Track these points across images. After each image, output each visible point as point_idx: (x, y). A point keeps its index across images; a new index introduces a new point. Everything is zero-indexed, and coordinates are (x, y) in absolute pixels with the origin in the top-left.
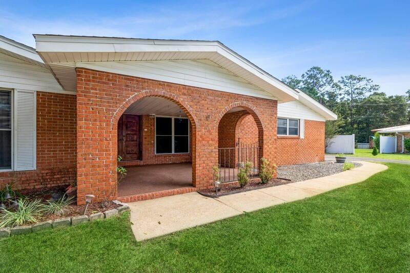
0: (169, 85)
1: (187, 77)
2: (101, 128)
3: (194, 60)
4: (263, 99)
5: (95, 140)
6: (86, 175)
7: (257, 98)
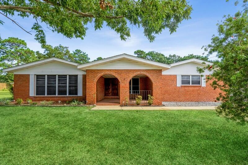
0: (110, 70)
1: (116, 67)
2: (92, 84)
3: (119, 61)
4: (152, 70)
5: (90, 88)
6: (88, 97)
7: (149, 70)
